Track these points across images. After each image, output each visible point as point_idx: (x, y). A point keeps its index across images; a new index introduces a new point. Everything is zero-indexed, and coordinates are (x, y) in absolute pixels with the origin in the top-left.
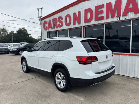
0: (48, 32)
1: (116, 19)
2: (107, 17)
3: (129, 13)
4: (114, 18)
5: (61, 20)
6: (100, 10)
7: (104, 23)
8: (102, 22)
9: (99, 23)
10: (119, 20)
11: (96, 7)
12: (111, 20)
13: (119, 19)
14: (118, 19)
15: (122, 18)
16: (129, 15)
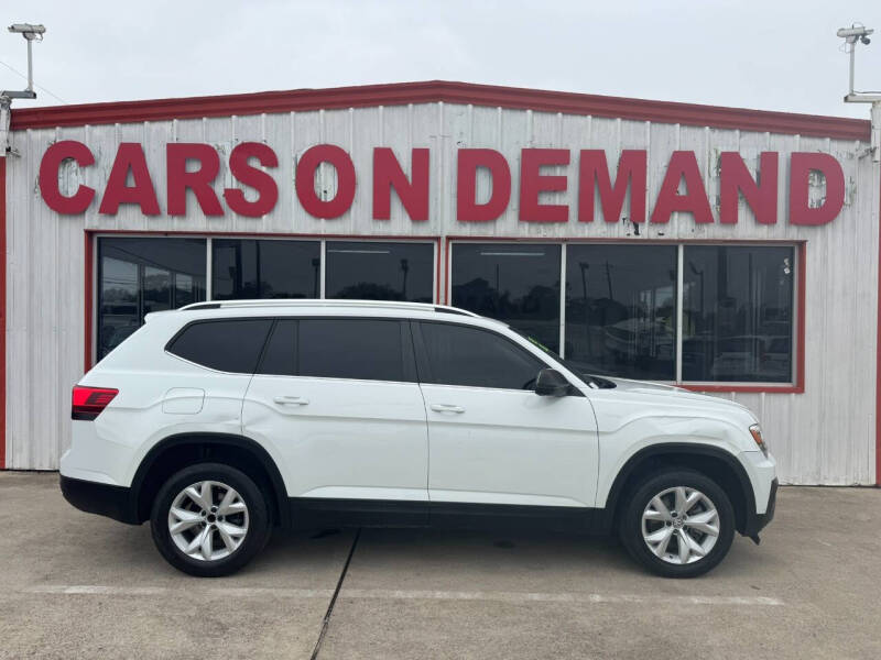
0: (90, 234)
1: (621, 231)
2: (586, 216)
3: (676, 215)
4: (617, 226)
5: (264, 169)
6: (545, 172)
7: (565, 240)
8: (557, 231)
9: (541, 236)
10: (633, 236)
11: (525, 152)
12: (598, 230)
13: (637, 233)
14: (632, 230)
15: (648, 232)
16: (676, 222)
